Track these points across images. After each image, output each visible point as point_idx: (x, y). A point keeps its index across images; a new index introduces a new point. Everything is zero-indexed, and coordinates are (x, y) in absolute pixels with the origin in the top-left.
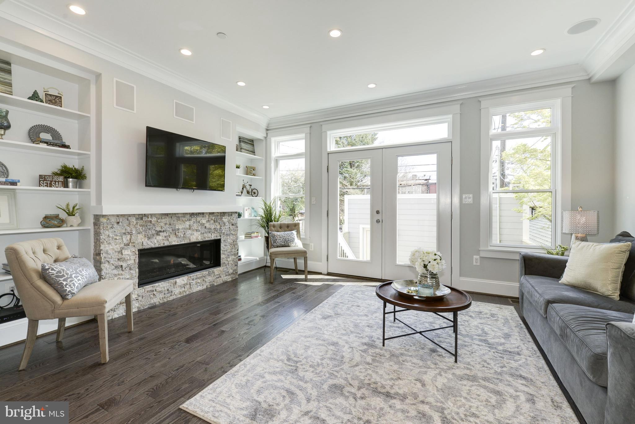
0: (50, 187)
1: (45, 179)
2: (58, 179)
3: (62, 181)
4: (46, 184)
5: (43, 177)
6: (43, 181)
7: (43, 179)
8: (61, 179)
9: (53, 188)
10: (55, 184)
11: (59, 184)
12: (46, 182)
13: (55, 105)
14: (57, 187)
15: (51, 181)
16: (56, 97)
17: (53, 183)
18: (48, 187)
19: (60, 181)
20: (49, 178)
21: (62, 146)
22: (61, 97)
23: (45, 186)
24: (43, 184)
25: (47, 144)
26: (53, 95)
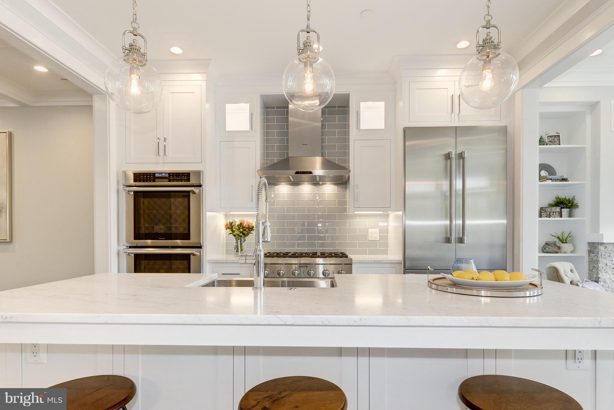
0: (549, 217)
1: (545, 211)
2: (555, 210)
3: (558, 212)
4: (546, 215)
5: (544, 209)
6: (544, 212)
7: (544, 211)
8: (558, 209)
9: (551, 219)
10: (553, 215)
11: (556, 214)
12: (546, 213)
13: (555, 145)
14: (555, 217)
15: (550, 212)
16: (555, 136)
17: (552, 214)
18: (547, 217)
19: (557, 212)
20: (548, 209)
21: (562, 180)
22: (559, 136)
23: (546, 216)
24: (544, 215)
25: (552, 180)
26: (553, 136)
